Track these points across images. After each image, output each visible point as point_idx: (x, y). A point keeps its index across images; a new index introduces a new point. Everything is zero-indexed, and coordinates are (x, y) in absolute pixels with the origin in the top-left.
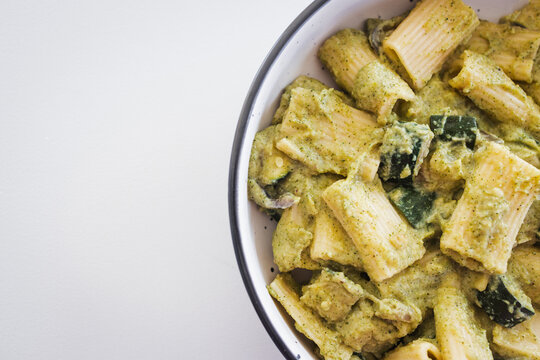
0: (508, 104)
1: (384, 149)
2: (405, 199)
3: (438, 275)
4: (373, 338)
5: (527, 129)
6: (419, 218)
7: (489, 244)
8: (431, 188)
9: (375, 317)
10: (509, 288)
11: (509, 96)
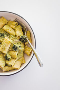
7: (4, 50)
10: (7, 56)
11: (10, 31)
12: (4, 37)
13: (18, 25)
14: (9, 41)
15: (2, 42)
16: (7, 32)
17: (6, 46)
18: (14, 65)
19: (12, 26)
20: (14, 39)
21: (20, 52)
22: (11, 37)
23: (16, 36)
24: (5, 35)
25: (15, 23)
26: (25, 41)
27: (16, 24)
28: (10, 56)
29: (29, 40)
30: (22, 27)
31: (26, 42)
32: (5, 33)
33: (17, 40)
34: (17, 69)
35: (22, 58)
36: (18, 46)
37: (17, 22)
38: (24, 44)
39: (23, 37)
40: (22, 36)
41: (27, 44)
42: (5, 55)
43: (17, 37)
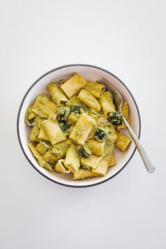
0: (90, 104)
1: (58, 113)
2: (63, 126)
3: (69, 145)
4: (51, 158)
5: (96, 110)
6: (66, 130)
7: (80, 137)
9: (52, 154)
10: (85, 149)
11: (91, 101)
12: (80, 113)
13: (105, 90)
15: (76, 122)
16: (83, 104)
17: (83, 130)
18: (97, 167)
19: (93, 92)
20: (99, 118)
21: (109, 143)
22: (92, 114)
23: (102, 111)
24: (82, 110)
25: (102, 86)
27: (102, 89)
28: (90, 149)
30: (114, 95)
31: (121, 124)
32: (80, 106)
33: (103, 120)
35: (111, 155)
36: (106, 130)
37: (105, 84)
38: (116, 129)
39: (117, 115)
40: (114, 114)
41: (121, 129)
42: (79, 148)
43: (105, 114)
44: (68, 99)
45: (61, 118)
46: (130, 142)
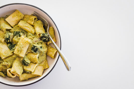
0: (27, 29)
1: (5, 37)
2: (10, 46)
3: (15, 58)
4: (3, 69)
5: (31, 33)
6: (12, 48)
7: (20, 52)
8: (14, 43)
9: (3, 65)
10: (25, 60)
11: (27, 28)
12: (20, 36)
13: (37, 19)
14: (27, 41)
15: (18, 42)
16: (23, 30)
17: (22, 47)
18: (34, 71)
19: (29, 22)
20: (33, 38)
21: (42, 54)
22: (29, 36)
23: (35, 34)
24: (21, 34)
25: (34, 17)
26: (47, 40)
27: (35, 19)
28: (29, 59)
29: (53, 38)
30: (43, 22)
31: (49, 41)
32: (21, 31)
33: (37, 39)
34: (38, 76)
35: (44, 62)
36: (38, 46)
37: (36, 16)
38: (47, 44)
39: (45, 35)
40: (43, 34)
41: (50, 44)
42: (22, 59)
43: (37, 35)
44: (12, 27)
45: (7, 41)
46: (56, 53)
